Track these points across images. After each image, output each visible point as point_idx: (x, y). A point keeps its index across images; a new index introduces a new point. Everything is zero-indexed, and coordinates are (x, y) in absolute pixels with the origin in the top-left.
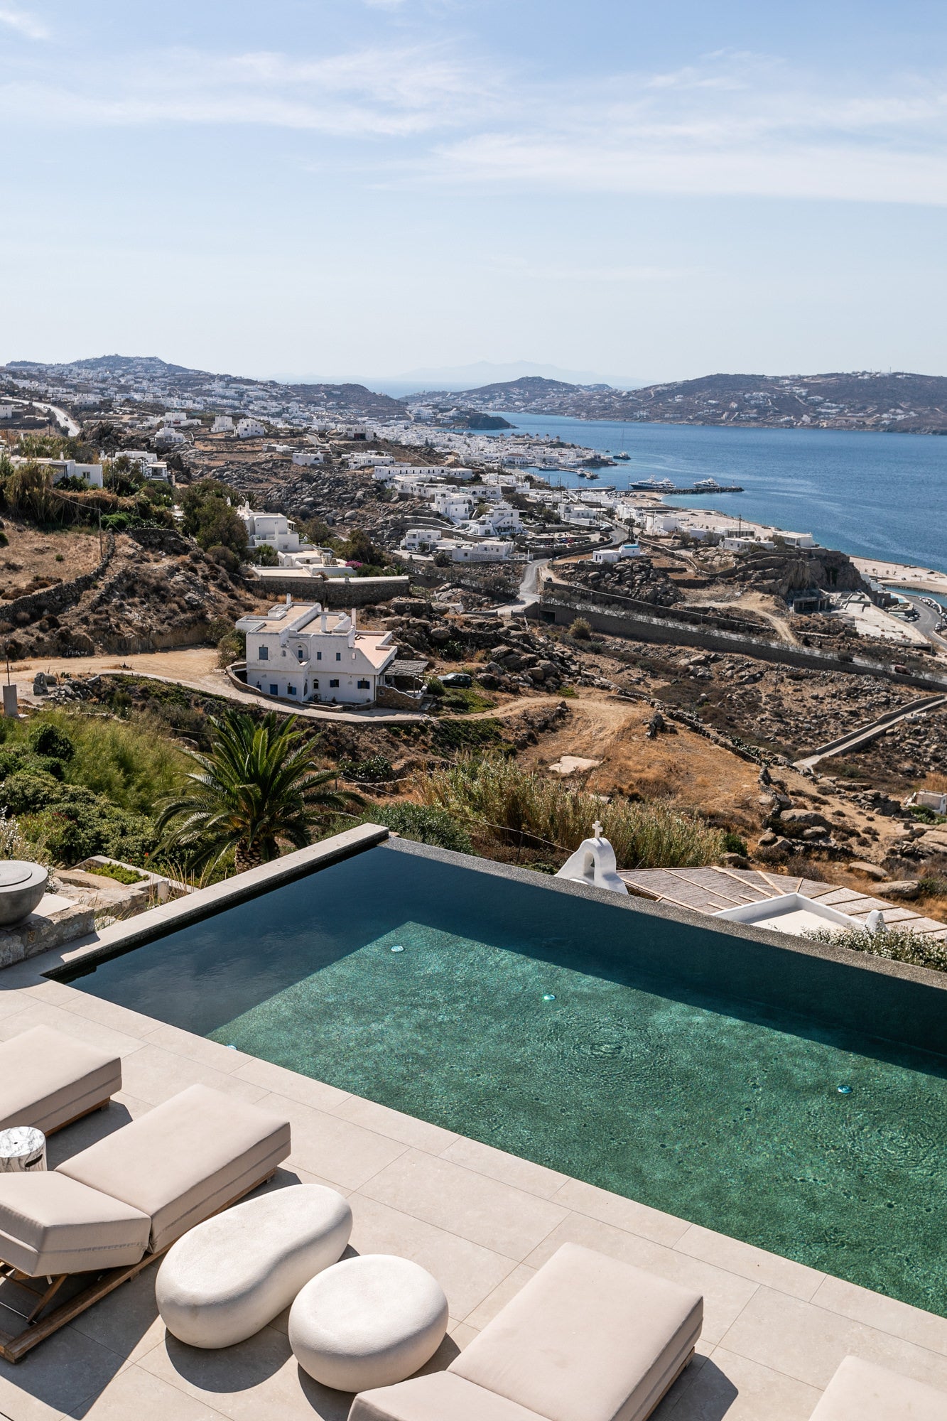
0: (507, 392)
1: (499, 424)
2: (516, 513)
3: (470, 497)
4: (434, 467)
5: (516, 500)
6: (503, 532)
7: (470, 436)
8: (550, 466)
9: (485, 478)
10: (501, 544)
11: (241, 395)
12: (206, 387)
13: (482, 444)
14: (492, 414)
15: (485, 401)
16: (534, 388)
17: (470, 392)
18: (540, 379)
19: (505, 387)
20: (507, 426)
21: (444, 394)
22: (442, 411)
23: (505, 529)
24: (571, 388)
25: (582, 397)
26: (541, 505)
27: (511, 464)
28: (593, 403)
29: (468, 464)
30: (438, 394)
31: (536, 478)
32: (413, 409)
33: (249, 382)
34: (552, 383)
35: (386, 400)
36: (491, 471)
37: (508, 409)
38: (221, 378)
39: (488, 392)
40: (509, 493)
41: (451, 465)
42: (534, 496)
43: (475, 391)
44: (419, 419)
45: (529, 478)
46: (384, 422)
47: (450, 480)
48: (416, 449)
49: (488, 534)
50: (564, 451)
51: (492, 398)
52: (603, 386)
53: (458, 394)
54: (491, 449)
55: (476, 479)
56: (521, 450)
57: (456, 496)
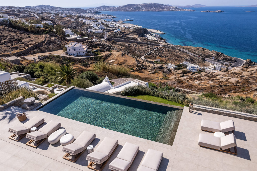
0: (101, 8)
1: (100, 13)
2: (103, 26)
3: (96, 24)
4: (91, 20)
5: (103, 24)
6: (101, 29)
7: (96, 15)
8: (107, 19)
9: (99, 21)
10: (102, 30)
11: (62, 10)
12: (57, 9)
13: (98, 16)
14: (99, 11)
15: (98, 9)
16: (104, 7)
17: (95, 8)
18: (105, 6)
19: (100, 7)
20: (101, 13)
21: (92, 9)
22: (92, 11)
23: (102, 28)
24: (109, 7)
25: (111, 8)
26: (106, 24)
27: (102, 18)
28: (113, 9)
29: (96, 19)
30: (91, 9)
31: (105, 21)
32: (88, 11)
33: (63, 8)
34: (107, 6)
35: (84, 10)
36: (99, 20)
37: (101, 10)
38: (59, 8)
39: (98, 8)
40: (102, 23)
41: (93, 19)
42: (105, 23)
43: (96, 8)
44: (88, 12)
45: (104, 21)
46: (84, 13)
47: (93, 22)
48: (88, 17)
49: (99, 29)
50: (109, 16)
51: (99, 9)
52: (113, 7)
53: (94, 8)
54: (99, 16)
55: (97, 21)
56: (103, 16)
57: (94, 24)
